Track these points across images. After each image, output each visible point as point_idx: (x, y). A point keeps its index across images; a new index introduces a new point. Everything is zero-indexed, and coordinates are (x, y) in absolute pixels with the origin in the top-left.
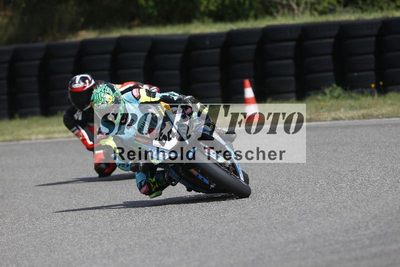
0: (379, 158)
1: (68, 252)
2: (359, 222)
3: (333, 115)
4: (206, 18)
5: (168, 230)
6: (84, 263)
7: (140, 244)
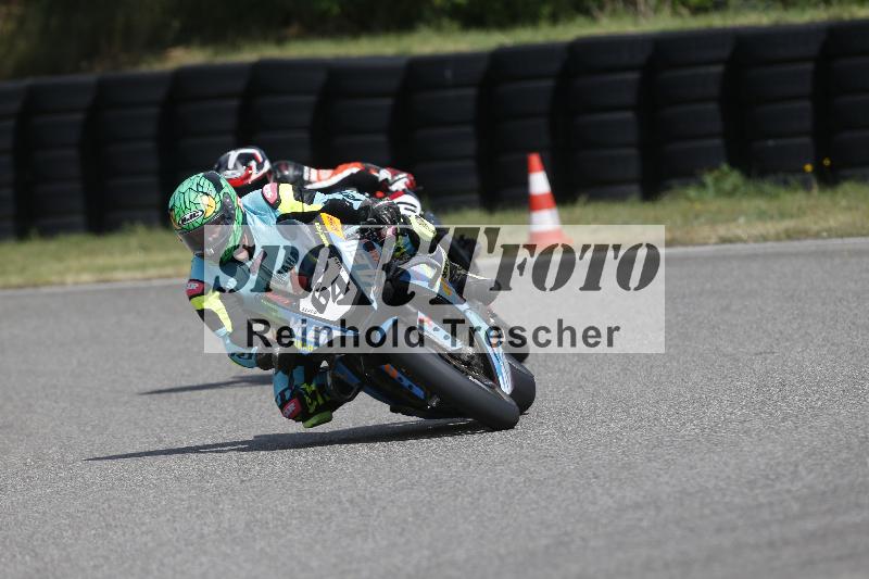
0: (821, 325)
1: (144, 528)
2: (779, 464)
3: (722, 231)
4: (445, 22)
5: (363, 481)
6: (180, 552)
7: (300, 512)
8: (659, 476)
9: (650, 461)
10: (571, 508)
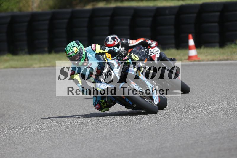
1: (82, 135)
6: (92, 142)
8: (223, 124)
9: (220, 120)
10: (199, 133)
